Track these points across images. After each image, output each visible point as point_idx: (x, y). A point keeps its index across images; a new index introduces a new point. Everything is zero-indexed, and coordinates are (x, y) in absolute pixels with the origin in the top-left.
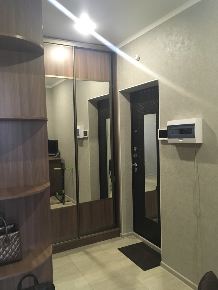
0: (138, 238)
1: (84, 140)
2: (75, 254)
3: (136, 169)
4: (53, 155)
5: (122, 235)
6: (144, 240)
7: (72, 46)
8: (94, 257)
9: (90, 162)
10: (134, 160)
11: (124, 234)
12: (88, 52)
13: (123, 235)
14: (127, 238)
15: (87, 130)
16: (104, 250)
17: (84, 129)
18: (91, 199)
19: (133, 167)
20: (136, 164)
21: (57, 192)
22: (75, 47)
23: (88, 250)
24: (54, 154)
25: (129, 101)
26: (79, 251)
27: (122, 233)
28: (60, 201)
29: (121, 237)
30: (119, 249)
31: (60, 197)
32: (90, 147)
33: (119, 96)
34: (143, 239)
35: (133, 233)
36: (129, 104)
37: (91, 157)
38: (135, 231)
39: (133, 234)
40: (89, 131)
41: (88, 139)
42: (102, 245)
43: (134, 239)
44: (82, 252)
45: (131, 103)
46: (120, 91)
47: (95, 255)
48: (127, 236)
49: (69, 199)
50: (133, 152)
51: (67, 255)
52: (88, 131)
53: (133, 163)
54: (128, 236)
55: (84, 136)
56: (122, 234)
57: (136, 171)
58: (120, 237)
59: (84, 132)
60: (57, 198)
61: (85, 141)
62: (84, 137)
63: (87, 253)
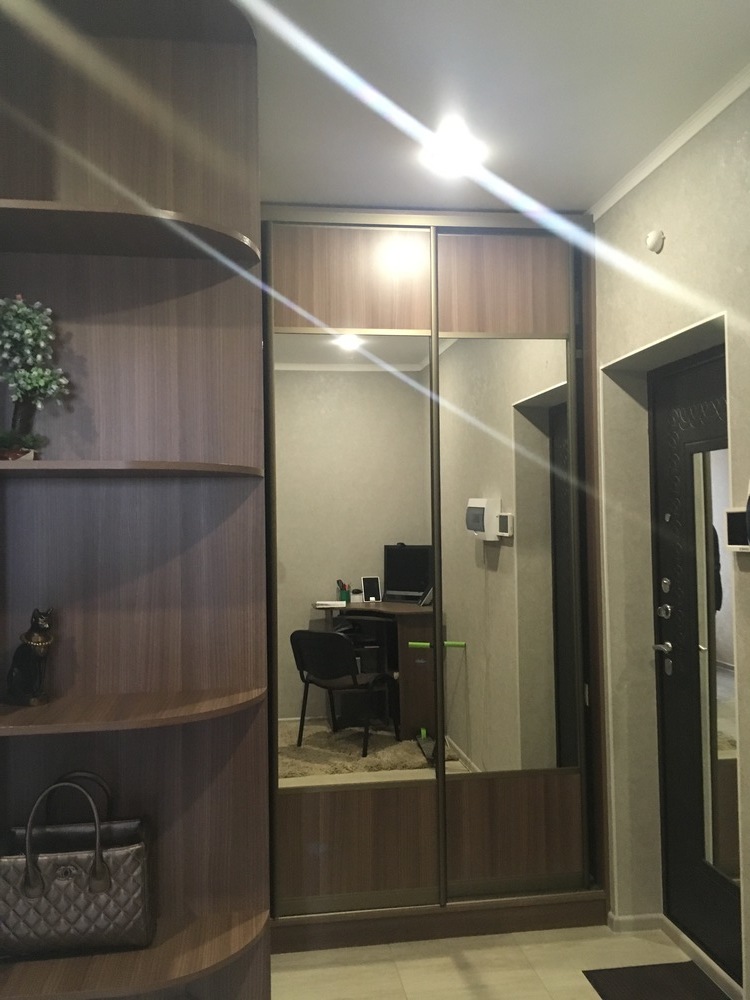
0: (678, 942)
1: (503, 547)
2: (421, 963)
3: (669, 662)
4: (416, 599)
5: (612, 920)
6: (701, 958)
7: (429, 227)
8: (483, 986)
9: (519, 627)
10: (662, 630)
11: (621, 918)
12: (486, 239)
13: (618, 922)
14: (635, 936)
15: (510, 513)
16: (529, 965)
17: (503, 508)
18: (522, 765)
19: (660, 656)
20: (669, 644)
21: (423, 727)
22: (439, 230)
23: (471, 956)
24: (421, 594)
25: (642, 404)
26: (438, 954)
27: (614, 911)
28: (427, 759)
29: (611, 927)
30: (589, 974)
31: (430, 746)
32: (519, 572)
33: (602, 385)
34: (697, 955)
35: (662, 920)
36: (644, 414)
37: (521, 609)
38: (668, 913)
39: (659, 924)
40: (517, 513)
41: (512, 545)
42: (527, 947)
43: (662, 943)
44: (447, 960)
45: (649, 409)
46: (602, 367)
47: (494, 979)
48: (634, 930)
49: (455, 750)
50: (659, 598)
51: (391, 960)
52: (514, 514)
53: (660, 640)
54: (638, 927)
55: (501, 534)
56: (616, 916)
57: (669, 672)
58: (605, 928)
59: (501, 517)
60: (419, 745)
61: (504, 550)
62: (501, 537)
63: (463, 966)
